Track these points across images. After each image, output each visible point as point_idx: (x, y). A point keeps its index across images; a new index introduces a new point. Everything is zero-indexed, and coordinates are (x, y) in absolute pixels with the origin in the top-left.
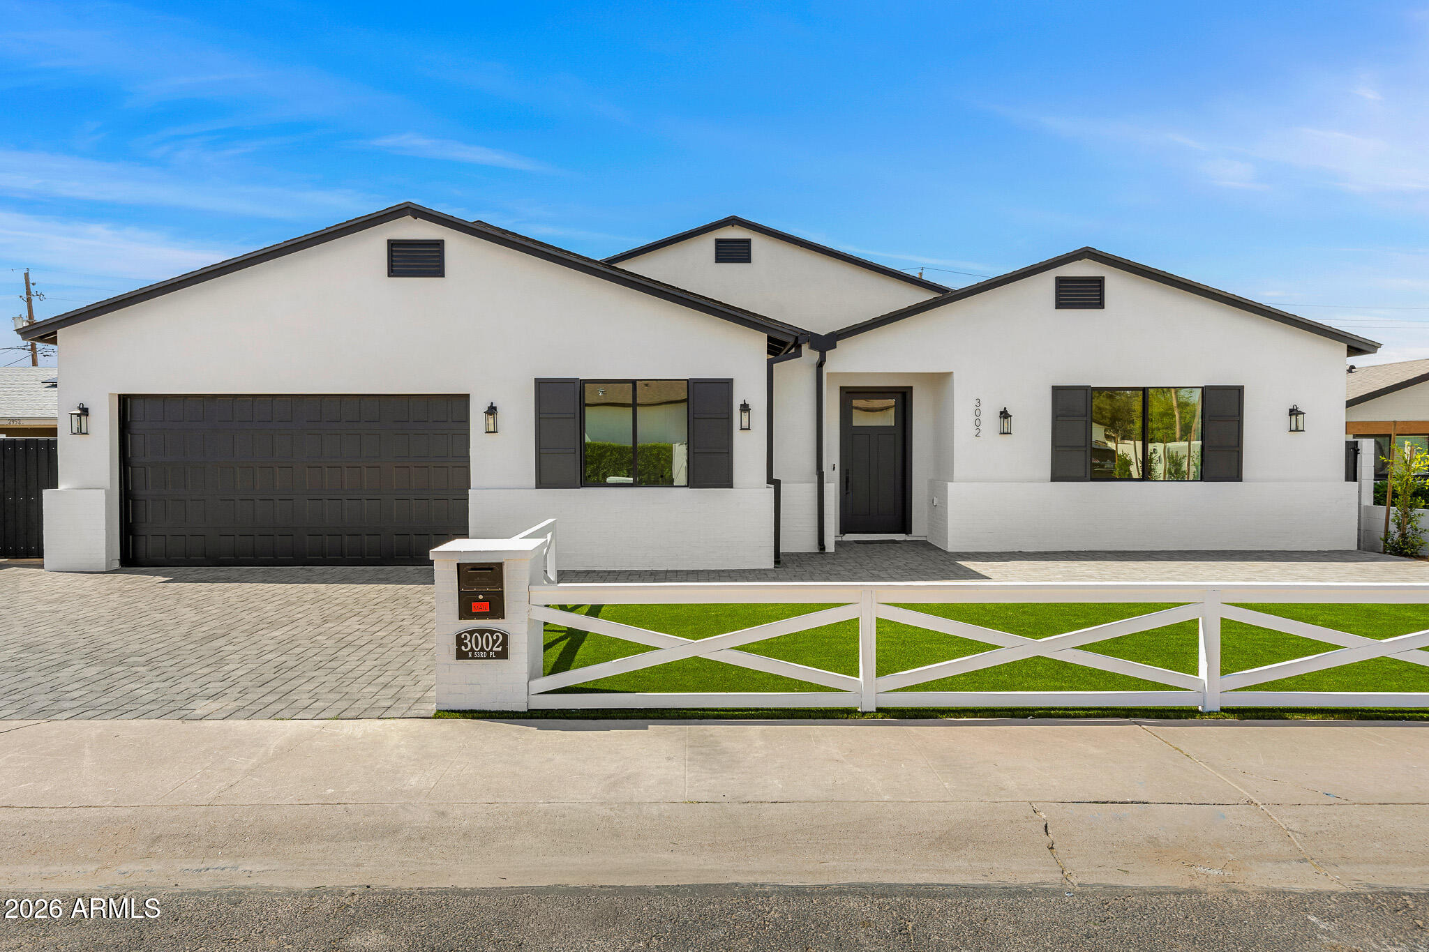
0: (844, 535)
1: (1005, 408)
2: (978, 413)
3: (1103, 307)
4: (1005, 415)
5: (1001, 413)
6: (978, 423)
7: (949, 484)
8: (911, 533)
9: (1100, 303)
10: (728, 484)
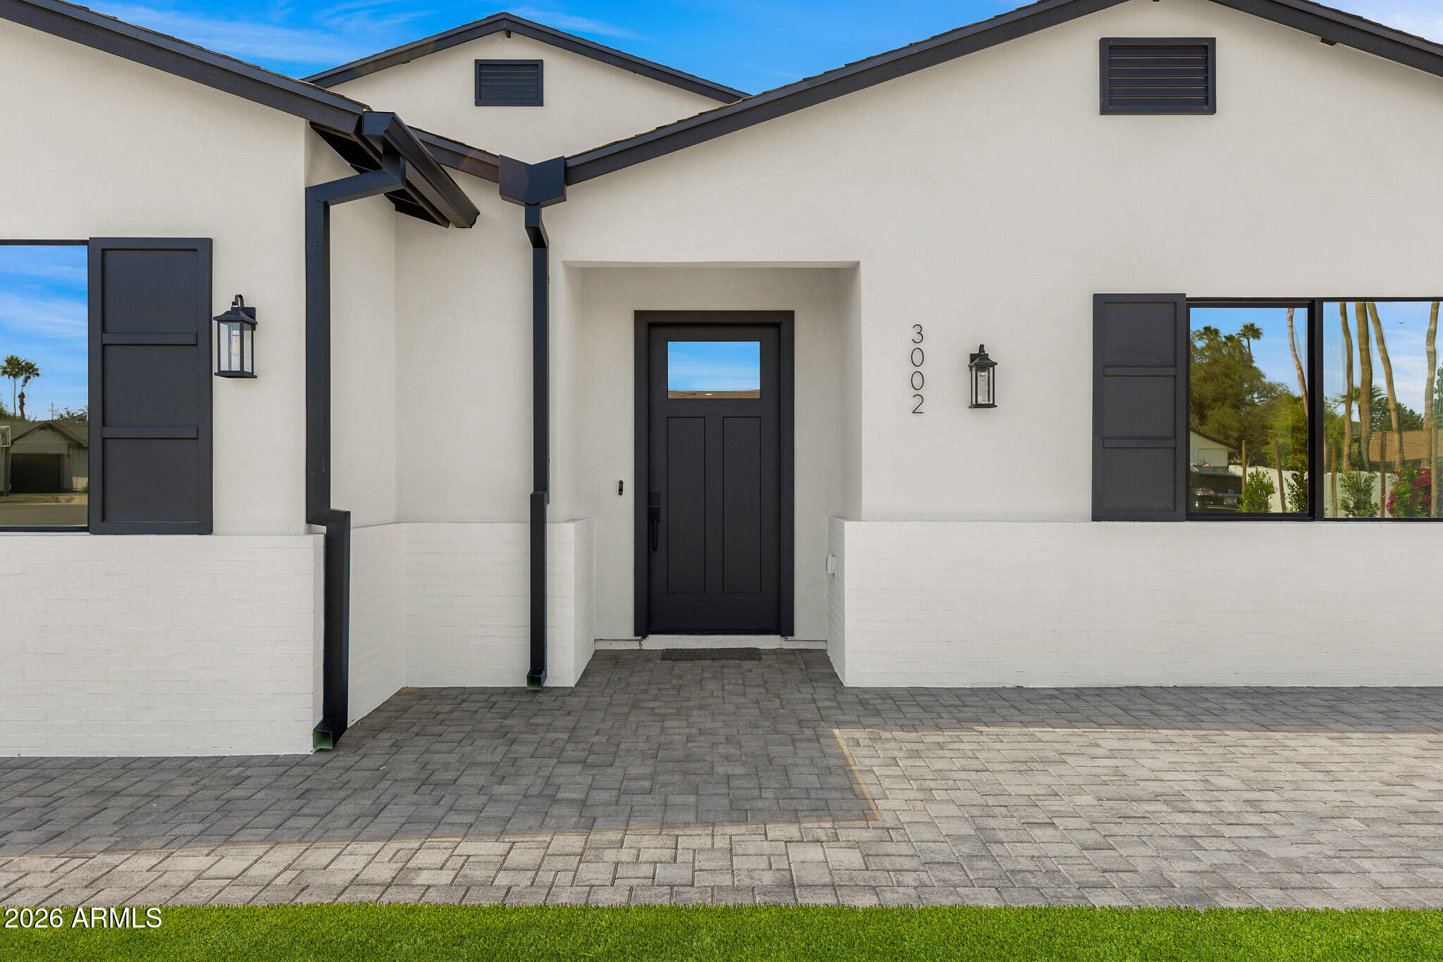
0: (644, 637)
1: (982, 346)
2: (917, 357)
3: (1212, 110)
4: (981, 362)
5: (973, 357)
6: (917, 381)
7: (849, 526)
8: (792, 635)
9: (1206, 101)
10: (202, 523)
